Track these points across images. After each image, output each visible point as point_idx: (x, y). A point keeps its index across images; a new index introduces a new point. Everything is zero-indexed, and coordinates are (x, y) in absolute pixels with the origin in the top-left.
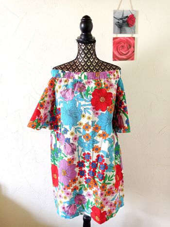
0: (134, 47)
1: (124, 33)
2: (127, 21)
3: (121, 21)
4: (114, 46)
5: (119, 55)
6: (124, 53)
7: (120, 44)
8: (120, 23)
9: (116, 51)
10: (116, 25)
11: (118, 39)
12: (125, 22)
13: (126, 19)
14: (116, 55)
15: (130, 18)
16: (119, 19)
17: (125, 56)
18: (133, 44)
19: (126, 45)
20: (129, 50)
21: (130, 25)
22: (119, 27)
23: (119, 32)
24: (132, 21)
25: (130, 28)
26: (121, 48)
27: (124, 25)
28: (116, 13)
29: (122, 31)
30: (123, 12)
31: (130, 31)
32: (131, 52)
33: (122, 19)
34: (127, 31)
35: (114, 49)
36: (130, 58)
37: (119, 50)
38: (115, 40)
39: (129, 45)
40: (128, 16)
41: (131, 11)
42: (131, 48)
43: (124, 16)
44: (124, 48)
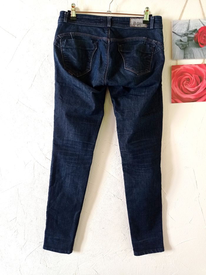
1: (191, 58)
2: (195, 38)
3: (185, 39)
4: (174, 80)
5: (182, 93)
6: (191, 90)
7: (184, 77)
8: (183, 42)
9: (177, 87)
10: (178, 45)
11: (180, 67)
12: (192, 40)
13: (194, 35)
14: (176, 93)
15: (201, 32)
16: (182, 34)
17: (192, 96)
18: (205, 75)
19: (194, 76)
20: (199, 85)
21: (200, 44)
22: (182, 48)
23: (182, 56)
24: (204, 37)
25: (200, 48)
26: (185, 82)
27: (189, 44)
28: (176, 25)
29: (187, 54)
30: (188, 22)
31: (200, 53)
32: (203, 88)
33: (186, 34)
34: (195, 55)
35: (174, 85)
36: (201, 98)
37: (182, 85)
38: (174, 70)
39: (199, 76)
40: (198, 29)
41: (203, 21)
42: (203, 81)
43: (191, 29)
44: (191, 82)
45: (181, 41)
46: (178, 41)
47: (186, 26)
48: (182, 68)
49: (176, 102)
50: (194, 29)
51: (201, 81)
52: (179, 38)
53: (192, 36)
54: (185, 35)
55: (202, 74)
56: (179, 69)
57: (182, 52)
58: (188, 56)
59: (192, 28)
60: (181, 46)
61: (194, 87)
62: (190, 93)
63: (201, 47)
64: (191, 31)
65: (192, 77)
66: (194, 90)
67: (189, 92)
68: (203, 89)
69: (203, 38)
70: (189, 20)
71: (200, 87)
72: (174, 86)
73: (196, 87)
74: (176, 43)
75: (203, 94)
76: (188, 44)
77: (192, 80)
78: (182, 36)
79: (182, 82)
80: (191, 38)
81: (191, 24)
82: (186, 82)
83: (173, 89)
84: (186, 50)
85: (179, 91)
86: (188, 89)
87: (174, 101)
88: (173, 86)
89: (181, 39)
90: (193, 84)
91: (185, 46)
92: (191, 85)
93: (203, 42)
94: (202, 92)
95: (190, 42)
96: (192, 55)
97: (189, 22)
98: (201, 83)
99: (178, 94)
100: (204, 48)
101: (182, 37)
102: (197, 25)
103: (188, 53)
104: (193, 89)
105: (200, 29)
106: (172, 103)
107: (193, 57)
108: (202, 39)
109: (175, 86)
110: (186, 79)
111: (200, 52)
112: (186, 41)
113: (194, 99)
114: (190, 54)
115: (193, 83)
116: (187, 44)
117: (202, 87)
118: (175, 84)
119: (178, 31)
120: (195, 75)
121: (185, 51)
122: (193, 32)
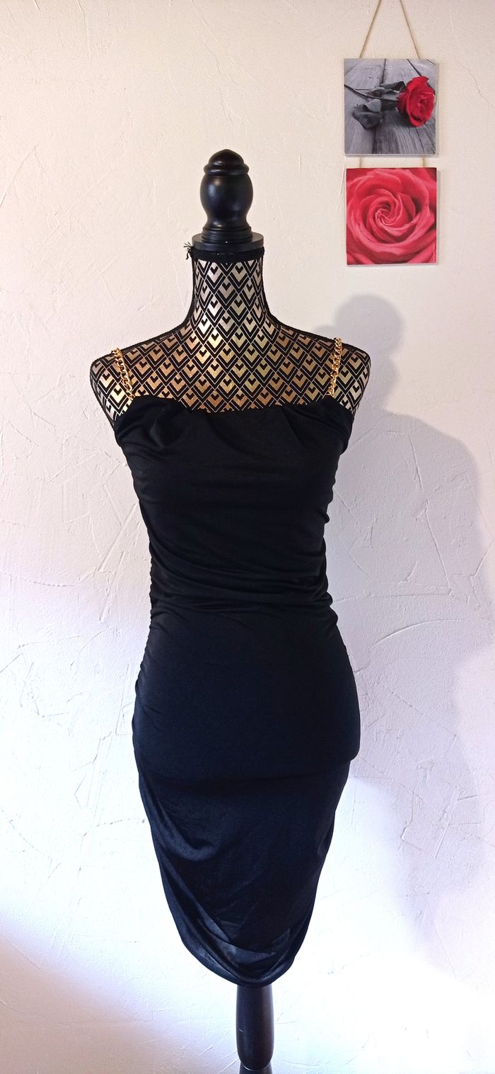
0: (433, 209)
1: (391, 152)
2: (399, 102)
4: (352, 205)
5: (374, 240)
6: (395, 232)
7: (377, 198)
8: (371, 111)
9: (359, 224)
10: (357, 118)
11: (366, 174)
12: (392, 108)
13: (397, 96)
14: (358, 239)
15: (413, 90)
16: (368, 93)
17: (397, 247)
18: (428, 195)
19: (400, 198)
20: (414, 221)
21: (412, 119)
22: (369, 126)
23: (369, 146)
24: (422, 102)
25: (412, 129)
26: (378, 211)
27: (387, 117)
28: (352, 70)
29: (381, 142)
30: (383, 66)
31: (413, 140)
32: (424, 227)
33: (378, 93)
34: (399, 144)
35: (352, 218)
36: (418, 253)
37: (371, 220)
38: (353, 179)
39: (412, 199)
40: (406, 83)
41: (415, 64)
42: (424, 212)
43: (388, 82)
44: (394, 212)
45: (365, 108)
46: (358, 108)
47: (379, 73)
48: (369, 176)
49: (358, 262)
50: (396, 80)
51: (418, 210)
52: (361, 101)
53: (393, 98)
54: (376, 94)
55: (420, 192)
56: (363, 178)
57: (369, 136)
58: (384, 146)
59: (391, 79)
60: (366, 120)
61: (400, 227)
62: (393, 241)
63: (415, 126)
64: (389, 86)
65: (396, 200)
66: (400, 234)
67: (388, 238)
68: (424, 231)
69: (419, 105)
70: (383, 61)
71: (416, 225)
72: (353, 222)
73: (407, 226)
74: (354, 115)
75: (423, 244)
76: (383, 117)
77: (395, 206)
78: (368, 97)
79: (370, 213)
80: (390, 103)
81: (390, 69)
82: (382, 212)
83: (351, 228)
84: (377, 133)
85: (366, 233)
86: (386, 229)
87: (352, 260)
88: (351, 221)
89: (368, 105)
90: (398, 219)
91: (376, 123)
92: (392, 220)
93: (420, 114)
94: (420, 238)
95: (386, 112)
96: (393, 145)
97: (385, 65)
98: (418, 217)
99: (361, 242)
100: (421, 127)
101: (369, 99)
102: (403, 73)
103: (382, 138)
104: (398, 231)
105: (410, 83)
106: (349, 263)
107: (394, 149)
108: (417, 106)
109: (355, 220)
110: (381, 203)
111: (411, 138)
112: (379, 109)
113: (403, 255)
114: (387, 143)
115: (398, 215)
116: (381, 116)
117: (421, 225)
118: (355, 215)
119: (358, 85)
120: (402, 195)
121: (375, 133)
122: (394, 88)
